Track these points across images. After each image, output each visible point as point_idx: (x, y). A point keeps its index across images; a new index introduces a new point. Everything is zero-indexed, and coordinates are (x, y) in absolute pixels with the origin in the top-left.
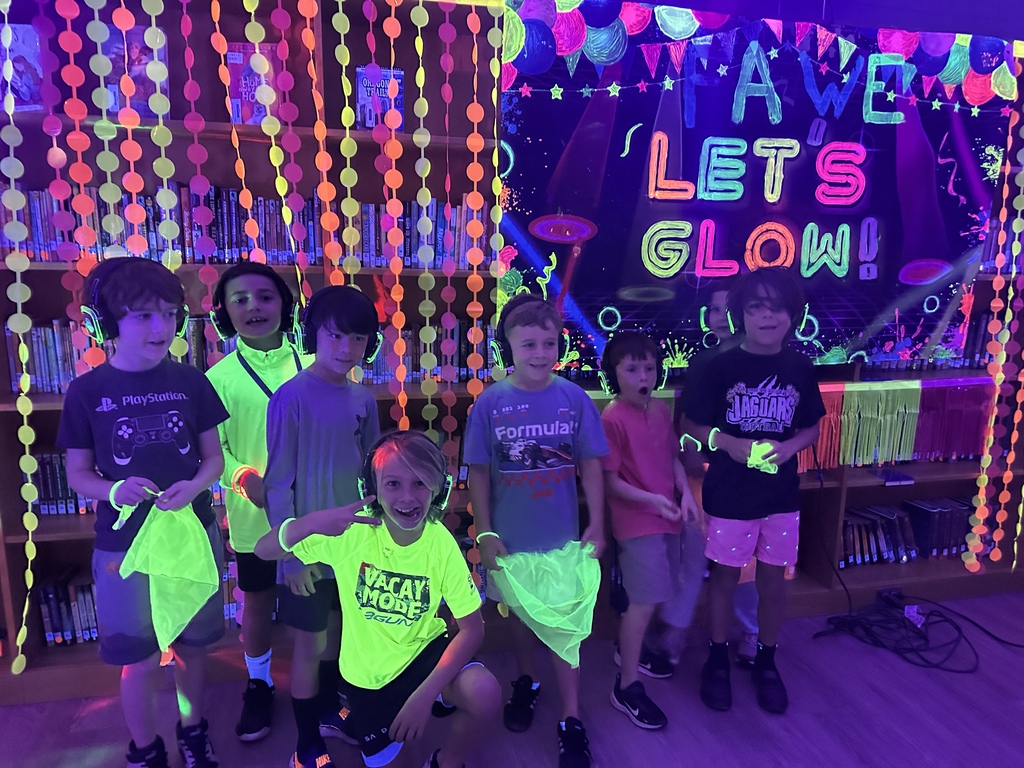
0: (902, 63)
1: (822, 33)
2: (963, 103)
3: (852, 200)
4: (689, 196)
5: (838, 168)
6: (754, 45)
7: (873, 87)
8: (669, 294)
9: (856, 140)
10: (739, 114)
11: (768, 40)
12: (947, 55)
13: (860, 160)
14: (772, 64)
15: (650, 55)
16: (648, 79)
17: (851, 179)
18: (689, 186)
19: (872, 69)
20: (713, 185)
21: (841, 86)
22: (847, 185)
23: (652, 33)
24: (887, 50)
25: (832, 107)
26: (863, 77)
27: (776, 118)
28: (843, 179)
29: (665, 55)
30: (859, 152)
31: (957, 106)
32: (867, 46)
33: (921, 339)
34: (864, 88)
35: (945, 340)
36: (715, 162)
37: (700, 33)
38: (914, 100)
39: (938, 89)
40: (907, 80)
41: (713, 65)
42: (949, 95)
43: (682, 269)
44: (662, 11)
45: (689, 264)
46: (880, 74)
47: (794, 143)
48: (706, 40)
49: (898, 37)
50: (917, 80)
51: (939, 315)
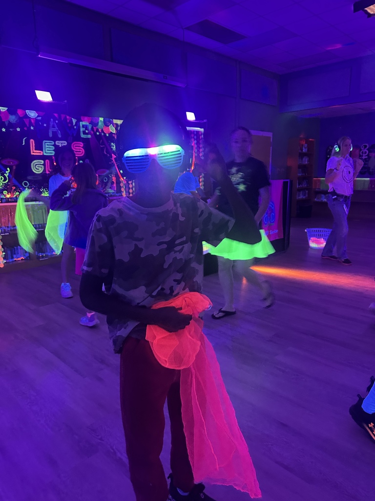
0: (88, 124)
1: (68, 117)
2: (104, 133)
3: (82, 155)
4: (42, 154)
5: (76, 148)
6: (52, 120)
7: (82, 129)
8: (40, 178)
9: (80, 141)
10: (51, 135)
11: (55, 118)
12: (98, 123)
13: (82, 146)
14: (57, 124)
15: (26, 122)
16: (26, 127)
17: (81, 150)
18: (42, 152)
19: (81, 125)
20: (47, 152)
21: (74, 129)
22: (80, 152)
23: (26, 116)
24: (84, 121)
25: (73, 134)
26: (79, 127)
27: (60, 136)
28: (78, 150)
29: (30, 121)
30: (82, 144)
31: (103, 134)
32: (79, 121)
33: (105, 188)
34: (80, 129)
35: (111, 188)
36: (47, 146)
37: (38, 116)
38: (92, 132)
39: (97, 130)
40: (90, 127)
41: (43, 124)
42: (100, 131)
43: (43, 171)
44: (27, 111)
45: (45, 170)
46: (83, 126)
47: (65, 142)
48: (40, 118)
49: (86, 118)
50: (92, 128)
51: (107, 182)
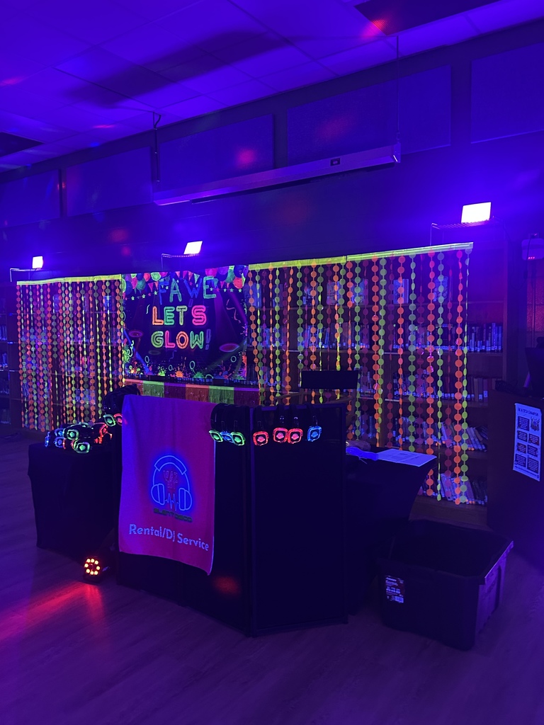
0: (213, 278)
1: (190, 273)
2: (234, 288)
3: (204, 323)
4: (162, 324)
5: (198, 314)
6: (173, 280)
7: (205, 287)
8: (159, 353)
9: (202, 304)
10: (171, 300)
11: (176, 278)
12: (227, 274)
13: (204, 310)
14: (178, 284)
15: (151, 286)
16: (150, 292)
17: (202, 317)
18: (162, 321)
19: (204, 282)
20: (168, 321)
21: (196, 288)
22: (201, 319)
23: (151, 280)
24: (208, 275)
25: (194, 295)
26: (202, 285)
27: (180, 300)
28: (199, 317)
29: (154, 285)
30: (203, 308)
31: (232, 290)
32: (202, 275)
33: (231, 372)
34: (203, 288)
35: (240, 373)
36: (167, 314)
37: (161, 278)
39: (225, 285)
40: (216, 283)
41: (165, 287)
42: (228, 287)
44: (153, 274)
45: (164, 344)
47: (185, 307)
48: (162, 280)
49: (211, 271)
50: (219, 283)
51: (236, 363)
